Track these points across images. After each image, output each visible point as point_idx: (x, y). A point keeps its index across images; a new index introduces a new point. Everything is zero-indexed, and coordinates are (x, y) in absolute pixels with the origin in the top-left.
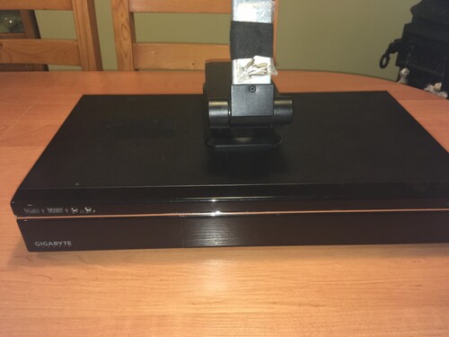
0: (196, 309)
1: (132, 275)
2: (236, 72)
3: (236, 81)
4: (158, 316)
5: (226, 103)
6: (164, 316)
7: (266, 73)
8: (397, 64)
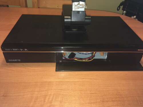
0: (60, 80)
1: (40, 70)
2: (73, 7)
3: (73, 10)
4: (48, 82)
5: (70, 17)
6: (50, 82)
7: (83, 7)
8: (122, 10)
